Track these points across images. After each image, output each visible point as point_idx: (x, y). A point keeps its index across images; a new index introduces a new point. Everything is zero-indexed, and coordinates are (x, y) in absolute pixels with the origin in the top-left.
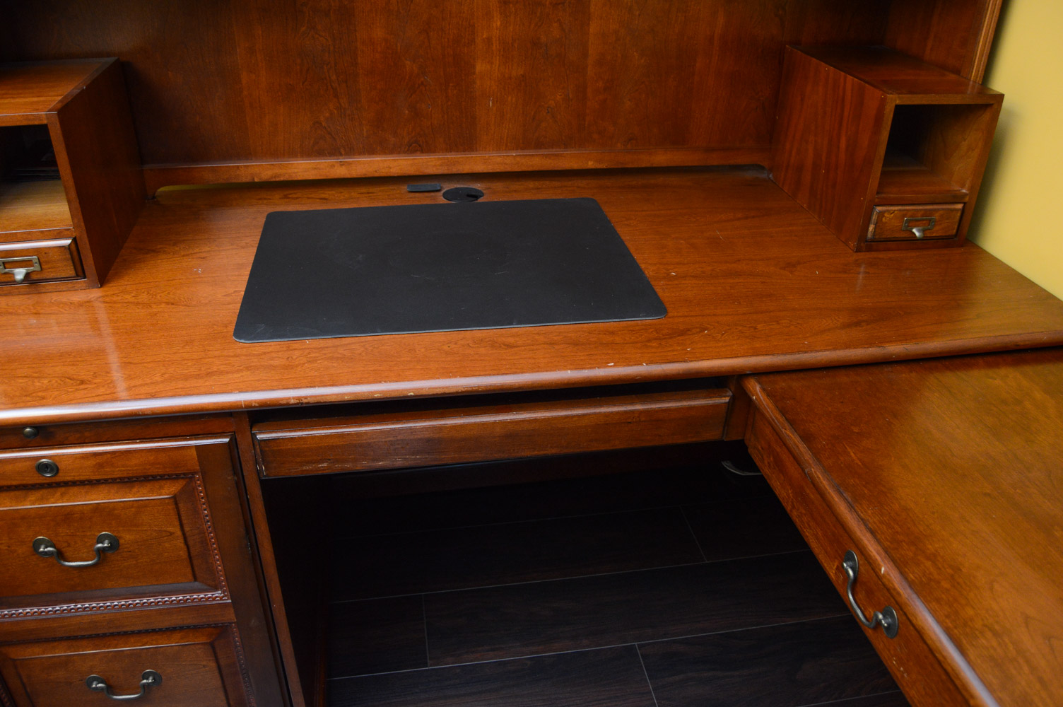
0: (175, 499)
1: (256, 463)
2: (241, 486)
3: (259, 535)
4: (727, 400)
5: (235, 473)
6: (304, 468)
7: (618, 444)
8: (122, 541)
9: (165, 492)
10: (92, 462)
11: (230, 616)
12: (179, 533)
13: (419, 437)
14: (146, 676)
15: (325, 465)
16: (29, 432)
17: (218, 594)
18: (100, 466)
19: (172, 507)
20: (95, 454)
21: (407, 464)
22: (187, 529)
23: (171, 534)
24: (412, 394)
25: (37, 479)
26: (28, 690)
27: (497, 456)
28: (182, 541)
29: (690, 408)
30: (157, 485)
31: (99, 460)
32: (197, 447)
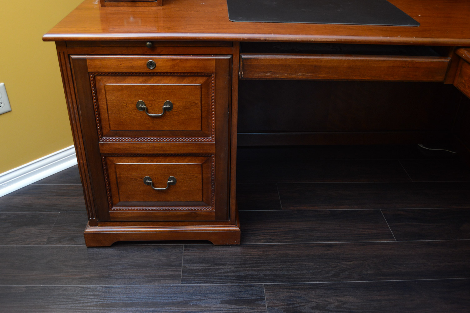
0: (201, 86)
1: (239, 71)
2: (230, 81)
3: (233, 109)
4: (448, 60)
5: (229, 75)
6: (260, 75)
7: (397, 78)
8: (174, 106)
9: (197, 83)
10: (171, 63)
11: (213, 150)
12: (200, 104)
13: (311, 64)
14: (170, 179)
15: (269, 74)
16: (149, 44)
17: (210, 138)
18: (174, 66)
19: (199, 90)
20: (173, 60)
21: (304, 77)
22: (203, 103)
23: (196, 104)
24: (313, 40)
25: (146, 70)
26: (118, 181)
27: (343, 78)
28: (200, 108)
29: (432, 62)
30: (195, 78)
31: (173, 63)
32: (216, 60)
